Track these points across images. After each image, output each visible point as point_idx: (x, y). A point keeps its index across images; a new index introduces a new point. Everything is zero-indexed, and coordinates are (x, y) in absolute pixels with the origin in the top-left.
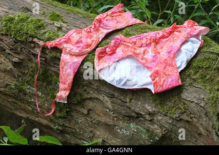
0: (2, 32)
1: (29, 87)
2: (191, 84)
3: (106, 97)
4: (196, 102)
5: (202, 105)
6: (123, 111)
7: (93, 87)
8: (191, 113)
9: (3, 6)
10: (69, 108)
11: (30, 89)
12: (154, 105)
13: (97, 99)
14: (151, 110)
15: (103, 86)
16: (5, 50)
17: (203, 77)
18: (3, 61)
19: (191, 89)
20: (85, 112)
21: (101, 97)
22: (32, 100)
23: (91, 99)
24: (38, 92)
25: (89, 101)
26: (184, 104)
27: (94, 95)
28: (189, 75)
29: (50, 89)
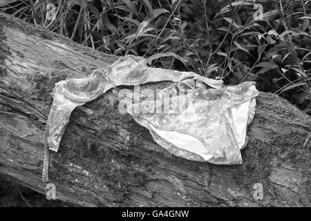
0: (33, 96)
1: (71, 164)
2: (279, 165)
3: (176, 179)
4: (288, 186)
5: (296, 190)
6: (200, 196)
7: (159, 166)
8: (282, 200)
9: (29, 59)
10: (128, 191)
11: (74, 167)
12: (238, 189)
13: (165, 180)
14: (235, 196)
15: (172, 165)
16: (37, 119)
17: (292, 156)
18: (36, 132)
19: (281, 171)
20: (149, 195)
21: (170, 179)
22: (76, 181)
23: (156, 180)
24: (85, 171)
25: (153, 183)
26: (274, 188)
27: (162, 176)
28: (276, 154)
29: (102, 169)
